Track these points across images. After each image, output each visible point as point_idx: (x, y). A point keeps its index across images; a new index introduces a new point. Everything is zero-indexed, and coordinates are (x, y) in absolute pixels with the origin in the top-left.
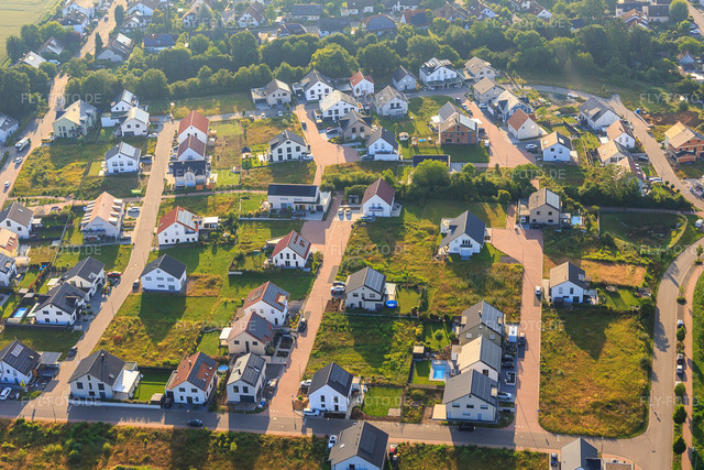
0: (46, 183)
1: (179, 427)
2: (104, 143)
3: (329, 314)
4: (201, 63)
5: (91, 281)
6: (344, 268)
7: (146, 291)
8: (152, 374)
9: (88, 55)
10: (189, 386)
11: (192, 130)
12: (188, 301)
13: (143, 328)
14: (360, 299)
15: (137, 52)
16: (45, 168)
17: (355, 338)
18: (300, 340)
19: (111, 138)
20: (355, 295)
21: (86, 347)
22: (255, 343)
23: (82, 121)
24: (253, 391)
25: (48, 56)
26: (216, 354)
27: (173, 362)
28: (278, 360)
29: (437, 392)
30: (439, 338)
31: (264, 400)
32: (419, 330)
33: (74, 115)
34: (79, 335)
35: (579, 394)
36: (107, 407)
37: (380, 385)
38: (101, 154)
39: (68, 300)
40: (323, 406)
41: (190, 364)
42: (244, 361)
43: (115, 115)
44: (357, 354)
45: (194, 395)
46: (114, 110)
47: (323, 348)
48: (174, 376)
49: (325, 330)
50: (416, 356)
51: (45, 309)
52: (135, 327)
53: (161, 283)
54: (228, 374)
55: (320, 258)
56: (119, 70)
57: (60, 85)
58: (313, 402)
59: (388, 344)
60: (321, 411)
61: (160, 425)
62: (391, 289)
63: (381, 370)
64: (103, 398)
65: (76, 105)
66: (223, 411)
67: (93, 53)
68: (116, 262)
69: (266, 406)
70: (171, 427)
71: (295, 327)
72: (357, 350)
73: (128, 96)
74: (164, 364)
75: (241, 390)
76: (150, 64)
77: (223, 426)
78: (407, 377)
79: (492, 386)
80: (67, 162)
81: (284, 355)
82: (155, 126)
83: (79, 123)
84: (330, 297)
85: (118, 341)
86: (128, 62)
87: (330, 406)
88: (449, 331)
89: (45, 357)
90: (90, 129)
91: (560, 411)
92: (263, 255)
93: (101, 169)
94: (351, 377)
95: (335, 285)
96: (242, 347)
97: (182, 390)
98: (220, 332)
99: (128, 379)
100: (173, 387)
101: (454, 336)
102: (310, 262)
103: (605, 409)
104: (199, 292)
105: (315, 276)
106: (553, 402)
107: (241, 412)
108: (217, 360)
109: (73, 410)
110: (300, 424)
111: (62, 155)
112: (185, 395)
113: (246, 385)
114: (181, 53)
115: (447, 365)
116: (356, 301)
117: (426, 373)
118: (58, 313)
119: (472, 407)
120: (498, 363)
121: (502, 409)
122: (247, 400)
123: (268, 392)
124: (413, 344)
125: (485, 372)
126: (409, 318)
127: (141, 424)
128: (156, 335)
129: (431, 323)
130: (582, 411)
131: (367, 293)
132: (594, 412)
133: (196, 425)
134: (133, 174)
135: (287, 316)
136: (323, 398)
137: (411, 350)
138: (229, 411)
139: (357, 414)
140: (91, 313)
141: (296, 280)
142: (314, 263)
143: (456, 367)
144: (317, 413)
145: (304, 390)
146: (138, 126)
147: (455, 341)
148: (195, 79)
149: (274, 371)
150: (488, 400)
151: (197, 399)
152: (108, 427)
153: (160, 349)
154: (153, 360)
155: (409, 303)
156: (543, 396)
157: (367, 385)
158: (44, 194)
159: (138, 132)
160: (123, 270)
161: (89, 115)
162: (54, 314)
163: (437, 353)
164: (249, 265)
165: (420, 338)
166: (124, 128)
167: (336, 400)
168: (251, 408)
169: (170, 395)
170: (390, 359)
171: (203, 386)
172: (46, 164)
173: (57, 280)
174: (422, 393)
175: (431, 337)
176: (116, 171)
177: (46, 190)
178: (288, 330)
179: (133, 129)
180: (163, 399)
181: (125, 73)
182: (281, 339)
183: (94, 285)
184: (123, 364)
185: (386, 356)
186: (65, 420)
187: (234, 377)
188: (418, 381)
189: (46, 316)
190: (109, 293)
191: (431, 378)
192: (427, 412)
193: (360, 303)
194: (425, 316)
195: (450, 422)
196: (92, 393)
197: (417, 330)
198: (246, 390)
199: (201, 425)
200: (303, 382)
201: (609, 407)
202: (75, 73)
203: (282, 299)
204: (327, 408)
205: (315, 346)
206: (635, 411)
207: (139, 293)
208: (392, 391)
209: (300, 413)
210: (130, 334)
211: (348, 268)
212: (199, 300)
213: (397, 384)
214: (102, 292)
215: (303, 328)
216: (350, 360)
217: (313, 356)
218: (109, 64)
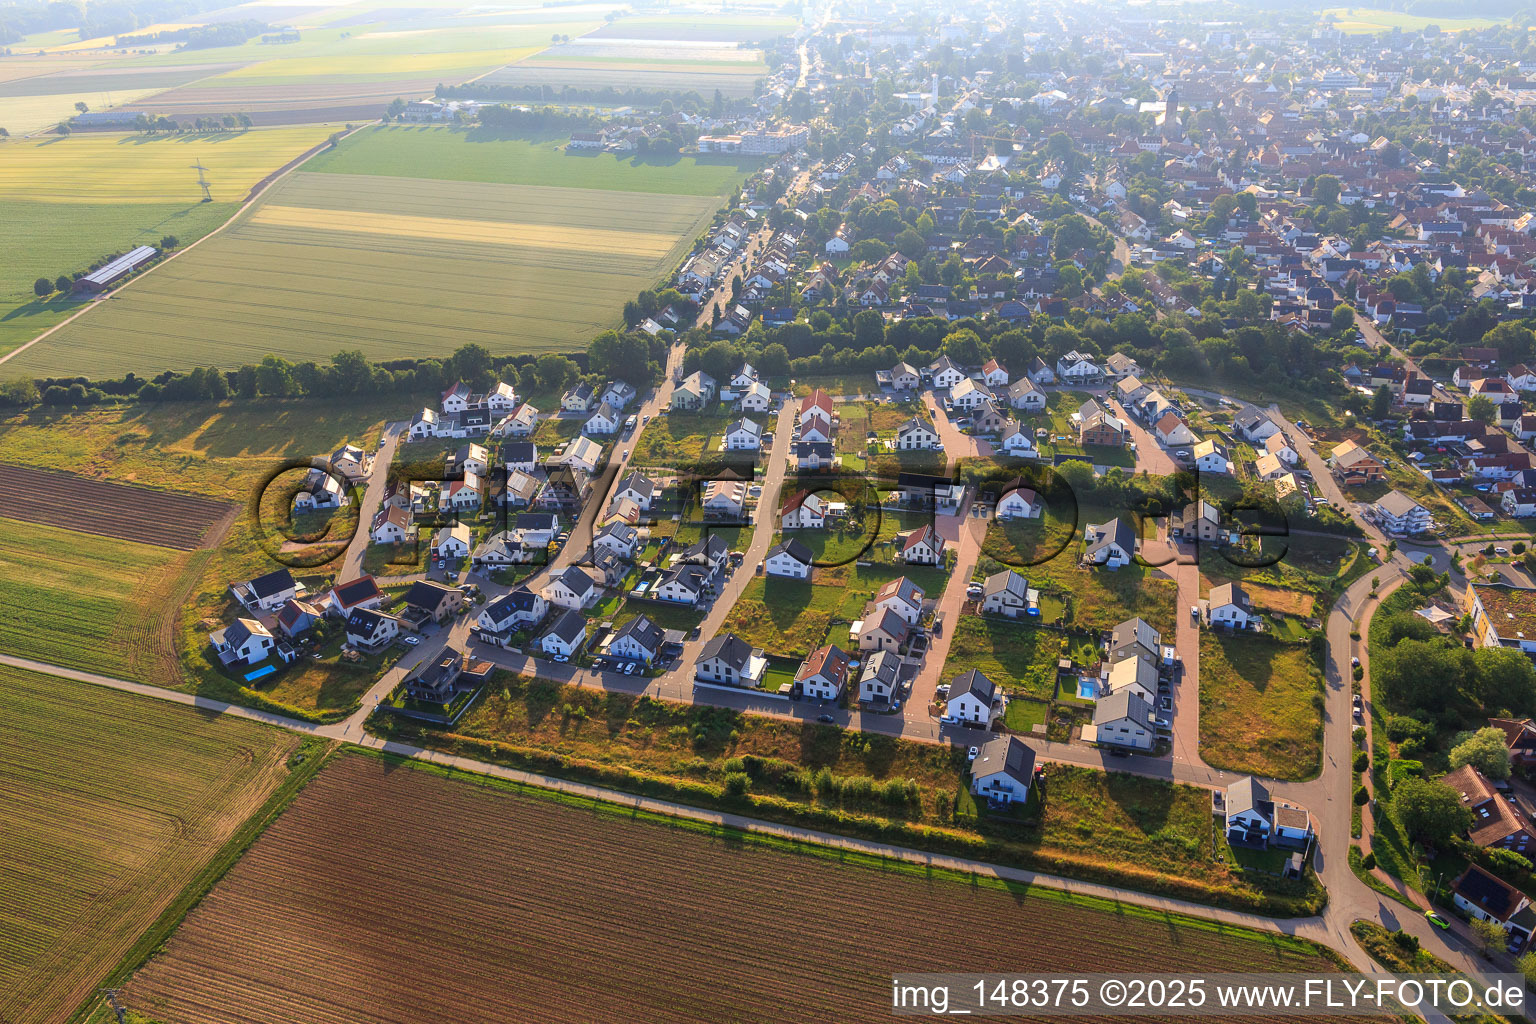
0: (665, 455)
1: (809, 721)
2: (723, 417)
3: (966, 617)
4: (823, 340)
5: (715, 559)
6: (981, 569)
7: (770, 576)
8: (778, 664)
9: (705, 325)
10: (820, 680)
11: (816, 410)
12: (814, 589)
13: (768, 613)
14: (1000, 603)
15: (756, 325)
16: (664, 438)
17: (994, 644)
18: (935, 641)
19: (730, 412)
20: (996, 599)
21: (711, 626)
22: (889, 641)
23: (702, 393)
24: (887, 692)
25: (665, 324)
26: (846, 648)
27: (800, 652)
28: (911, 661)
29: (1088, 711)
30: (1088, 653)
31: (898, 701)
32: (1064, 643)
33: (694, 385)
34: (702, 615)
35: (1244, 729)
36: (734, 693)
37: (1023, 698)
38: (720, 428)
39: (692, 575)
40: (962, 714)
41: (822, 657)
42: (878, 659)
43: (735, 389)
44: (996, 662)
45: (824, 690)
46: (733, 383)
47: (959, 653)
48: (802, 669)
49: (961, 633)
50: (1062, 670)
51: (668, 585)
52: (759, 612)
53: (786, 568)
54: (860, 671)
55: (954, 555)
56: (737, 342)
57: (677, 355)
58: (952, 710)
59: (1032, 654)
60: (960, 720)
61: (788, 717)
62: (1033, 596)
63: (1023, 681)
64: (729, 683)
65: (696, 376)
66: (855, 710)
67: (710, 323)
68: (738, 542)
69: (900, 708)
70: (801, 720)
71: (929, 628)
72: (996, 658)
73: (748, 369)
74: (791, 653)
75: (875, 688)
76: (771, 339)
77: (854, 725)
78: (1052, 692)
79: (1149, 711)
80: (686, 434)
81: (918, 656)
82: (776, 403)
83: (699, 395)
84: (966, 599)
85: (743, 625)
86: (746, 334)
87: (970, 715)
88: (1097, 647)
89: (671, 635)
90: (708, 403)
91: (1222, 745)
92: (893, 548)
93: (721, 444)
94: (993, 687)
95: (972, 585)
96: (874, 643)
97: (813, 683)
98: (850, 625)
99: (756, 666)
100: (803, 678)
101: (1103, 652)
102: (943, 558)
103: (1273, 748)
104: (826, 581)
105: (950, 575)
106: (1215, 735)
107: (874, 712)
108: (847, 654)
109: (699, 693)
110: (937, 731)
111: (680, 427)
112: (816, 688)
113: (881, 684)
114: (804, 328)
115: (1095, 682)
116: (995, 605)
117: (1073, 690)
118: (682, 590)
119: (1127, 731)
120: (1154, 687)
121: (1158, 736)
122: (880, 700)
123: (902, 694)
124: (1058, 657)
125: (1141, 695)
126: (1054, 628)
127: (769, 714)
128: (783, 622)
129: (1078, 636)
130: (1247, 747)
131: (1009, 598)
132: (1261, 750)
133: (826, 720)
134: (754, 452)
135: (921, 614)
136: (963, 707)
137: (1056, 664)
138: (861, 710)
139: (998, 727)
140: (714, 594)
141: (930, 575)
142: (948, 561)
143: (1107, 687)
144: (955, 721)
145: (941, 695)
146: (759, 402)
147: (1105, 658)
148: (818, 357)
149: (909, 672)
150: (1145, 725)
151: (827, 694)
152: (735, 713)
153: (787, 637)
154: (779, 648)
155: (1053, 612)
156: (1203, 727)
157: (1009, 697)
158: (664, 466)
159: (758, 408)
160: (745, 551)
161: (708, 387)
162: (678, 591)
163: (1084, 669)
164: (878, 556)
165: (1066, 652)
166: (745, 404)
167: (977, 709)
168: (885, 708)
169: (799, 686)
170: (1032, 671)
171: (835, 682)
172: (665, 434)
173: (679, 555)
174: (1069, 711)
175: (1077, 651)
176: (737, 447)
177: (666, 461)
178: (922, 629)
179: (754, 404)
180: (792, 689)
181: (743, 345)
182: (914, 639)
183: (717, 564)
184: (751, 649)
185: (1029, 668)
186: (691, 702)
187: (868, 675)
188: (1064, 697)
189: (670, 593)
190: (731, 573)
191: (1078, 695)
192: (1075, 731)
193: (1000, 608)
194: (1070, 627)
195: (1100, 745)
196: (718, 677)
197: (1063, 642)
198: (880, 689)
199: (832, 722)
200: (939, 687)
201: (1277, 746)
202: (693, 343)
203: (917, 596)
204: (967, 716)
205: (952, 650)
206: (1307, 753)
207: (763, 577)
208: (1036, 706)
209: (937, 719)
210: (755, 619)
211: (983, 571)
212: (825, 589)
213: (1041, 698)
214: (724, 573)
215: (938, 629)
216: (991, 668)
217: (949, 660)
218: (726, 335)
